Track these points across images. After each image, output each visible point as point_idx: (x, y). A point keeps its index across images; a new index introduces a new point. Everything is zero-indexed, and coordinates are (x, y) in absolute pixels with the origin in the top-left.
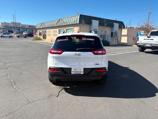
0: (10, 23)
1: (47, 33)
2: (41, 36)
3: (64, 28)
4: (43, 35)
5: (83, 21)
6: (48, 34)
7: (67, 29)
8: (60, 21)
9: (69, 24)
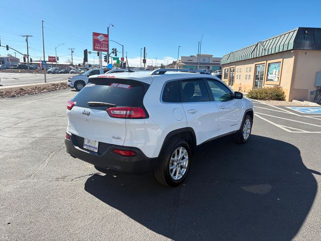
0: (196, 55)
1: (236, 74)
2: (227, 80)
3: (265, 62)
4: (230, 77)
5: (307, 43)
6: (237, 76)
7: (269, 64)
8: (259, 46)
9: (273, 52)
